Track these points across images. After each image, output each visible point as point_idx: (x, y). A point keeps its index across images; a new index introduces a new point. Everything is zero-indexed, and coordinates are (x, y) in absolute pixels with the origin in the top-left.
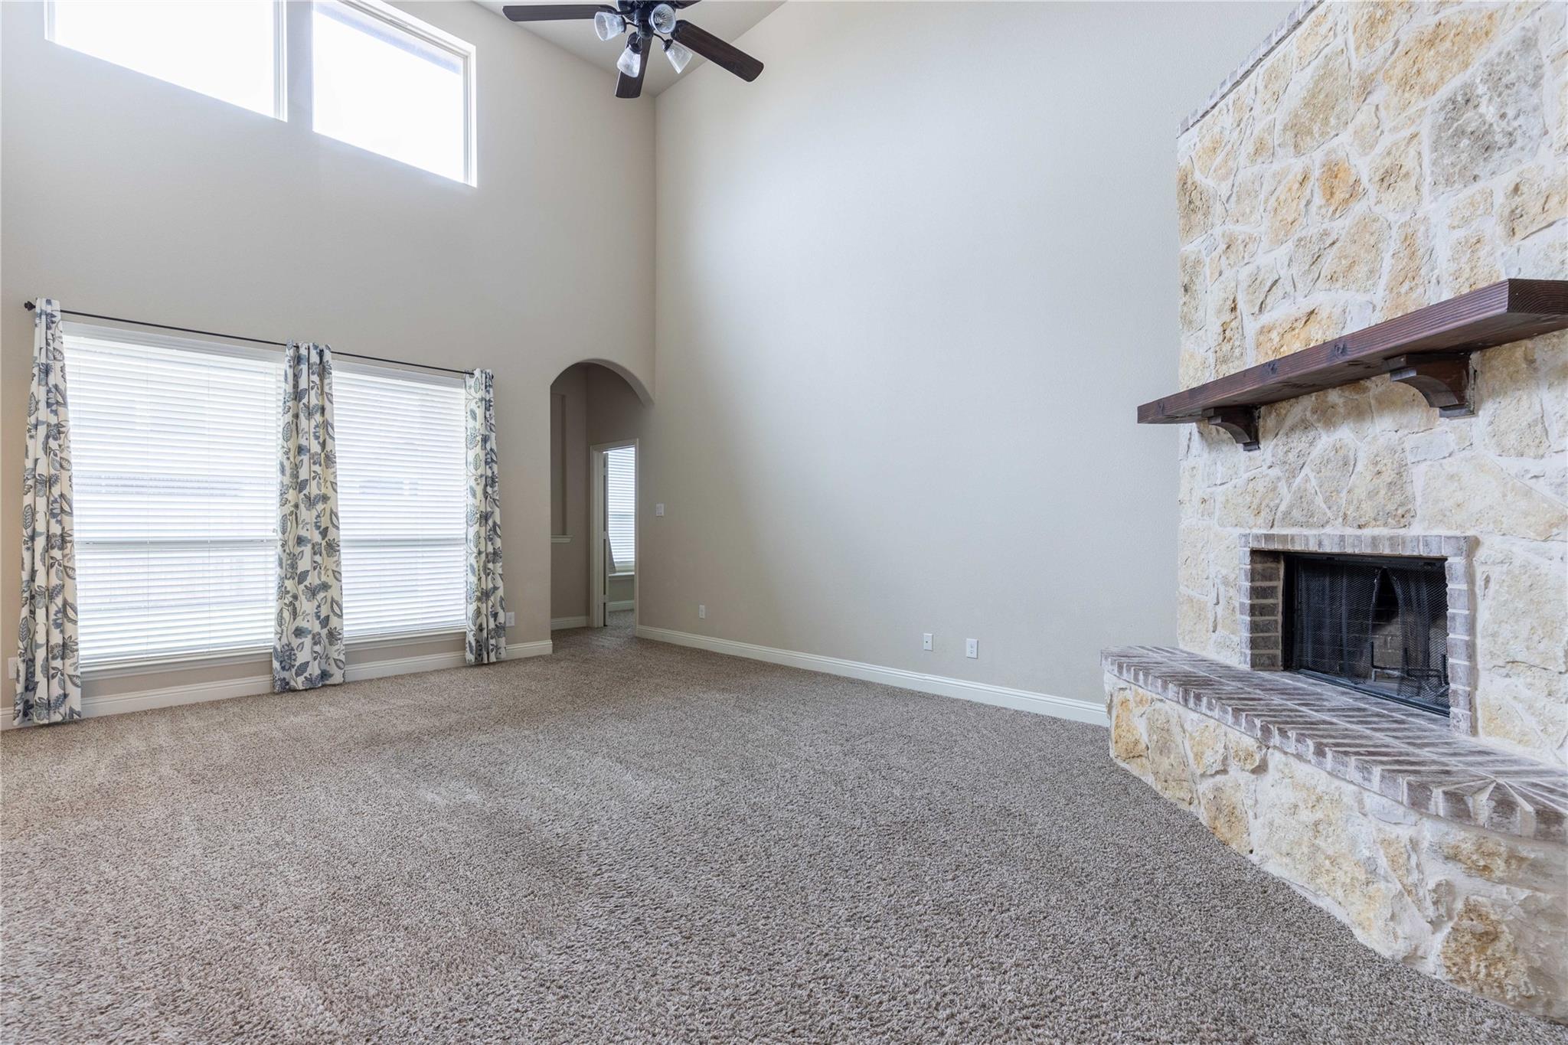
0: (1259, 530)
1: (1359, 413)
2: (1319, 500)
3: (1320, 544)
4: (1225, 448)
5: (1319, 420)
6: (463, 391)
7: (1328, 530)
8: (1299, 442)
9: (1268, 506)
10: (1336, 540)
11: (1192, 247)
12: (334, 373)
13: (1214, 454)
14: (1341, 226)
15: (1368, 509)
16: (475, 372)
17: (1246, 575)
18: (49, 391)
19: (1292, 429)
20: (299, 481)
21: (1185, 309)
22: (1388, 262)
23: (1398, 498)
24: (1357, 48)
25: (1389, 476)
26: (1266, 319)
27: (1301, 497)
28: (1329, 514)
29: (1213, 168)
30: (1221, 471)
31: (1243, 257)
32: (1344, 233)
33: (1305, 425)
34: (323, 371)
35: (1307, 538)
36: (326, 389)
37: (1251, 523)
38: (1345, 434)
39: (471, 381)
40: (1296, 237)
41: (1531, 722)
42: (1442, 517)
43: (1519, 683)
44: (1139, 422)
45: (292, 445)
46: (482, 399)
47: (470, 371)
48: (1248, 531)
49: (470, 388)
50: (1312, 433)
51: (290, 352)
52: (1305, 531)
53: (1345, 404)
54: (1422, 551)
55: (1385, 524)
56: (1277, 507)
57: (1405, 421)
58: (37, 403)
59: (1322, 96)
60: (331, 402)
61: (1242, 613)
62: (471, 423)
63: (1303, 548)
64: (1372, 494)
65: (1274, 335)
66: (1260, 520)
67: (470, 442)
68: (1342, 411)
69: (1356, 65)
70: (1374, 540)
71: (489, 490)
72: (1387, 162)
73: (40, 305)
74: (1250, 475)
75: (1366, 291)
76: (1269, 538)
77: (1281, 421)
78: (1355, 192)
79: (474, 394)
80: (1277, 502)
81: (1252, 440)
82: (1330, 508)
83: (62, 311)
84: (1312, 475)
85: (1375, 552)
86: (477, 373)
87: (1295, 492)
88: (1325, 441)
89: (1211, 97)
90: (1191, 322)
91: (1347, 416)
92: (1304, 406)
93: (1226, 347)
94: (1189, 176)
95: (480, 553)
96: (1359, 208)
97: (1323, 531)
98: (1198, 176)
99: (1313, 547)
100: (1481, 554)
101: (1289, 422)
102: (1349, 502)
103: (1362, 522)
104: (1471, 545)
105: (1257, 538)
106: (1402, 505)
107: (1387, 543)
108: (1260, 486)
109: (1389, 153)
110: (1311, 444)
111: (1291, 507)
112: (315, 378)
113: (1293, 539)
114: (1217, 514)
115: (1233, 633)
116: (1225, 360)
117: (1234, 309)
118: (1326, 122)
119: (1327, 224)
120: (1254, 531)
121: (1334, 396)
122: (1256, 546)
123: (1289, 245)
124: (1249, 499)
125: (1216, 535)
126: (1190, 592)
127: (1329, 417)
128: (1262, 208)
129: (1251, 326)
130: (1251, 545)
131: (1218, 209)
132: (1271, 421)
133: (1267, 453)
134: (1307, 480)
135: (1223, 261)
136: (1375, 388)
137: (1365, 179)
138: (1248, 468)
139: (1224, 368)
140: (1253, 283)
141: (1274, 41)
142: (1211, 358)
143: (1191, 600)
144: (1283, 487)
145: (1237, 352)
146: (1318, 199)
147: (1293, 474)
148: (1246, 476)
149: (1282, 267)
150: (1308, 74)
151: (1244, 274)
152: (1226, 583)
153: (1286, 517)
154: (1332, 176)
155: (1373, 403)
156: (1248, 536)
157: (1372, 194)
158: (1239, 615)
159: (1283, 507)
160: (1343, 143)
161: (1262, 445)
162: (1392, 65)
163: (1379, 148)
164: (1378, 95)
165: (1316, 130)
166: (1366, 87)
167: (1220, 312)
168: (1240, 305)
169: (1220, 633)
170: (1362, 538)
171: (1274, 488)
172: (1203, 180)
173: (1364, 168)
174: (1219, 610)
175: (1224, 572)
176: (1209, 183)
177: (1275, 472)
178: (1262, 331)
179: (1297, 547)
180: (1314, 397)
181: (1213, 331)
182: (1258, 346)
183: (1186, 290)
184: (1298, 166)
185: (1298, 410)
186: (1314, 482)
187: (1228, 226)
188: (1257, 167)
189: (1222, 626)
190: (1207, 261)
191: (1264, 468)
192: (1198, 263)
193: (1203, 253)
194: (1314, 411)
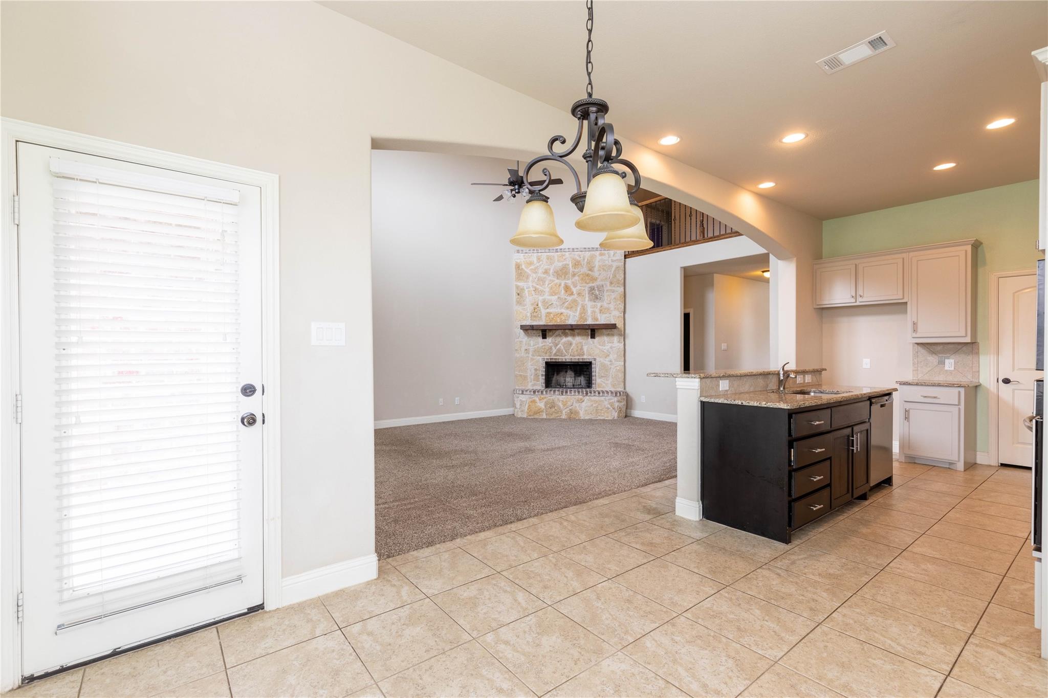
0: (548, 358)
1: (573, 335)
4: (534, 338)
5: (564, 336)
7: (566, 357)
8: (558, 339)
9: (549, 352)
10: (570, 359)
11: (521, 284)
13: (530, 339)
14: (570, 298)
15: (576, 353)
17: (543, 367)
19: (557, 336)
21: (518, 299)
22: (579, 309)
23: (582, 351)
24: (572, 267)
25: (580, 348)
26: (548, 310)
27: (559, 350)
29: (530, 268)
30: (532, 343)
31: (541, 295)
32: (570, 300)
33: (559, 336)
35: (562, 359)
37: (543, 356)
38: (570, 339)
40: (558, 296)
41: (604, 384)
42: (590, 355)
43: (602, 380)
44: (520, 329)
50: (561, 338)
52: (561, 357)
53: (570, 333)
54: (588, 361)
55: (580, 356)
59: (564, 271)
61: (542, 376)
64: (577, 351)
65: (551, 315)
66: (547, 355)
69: (571, 269)
70: (579, 359)
72: (579, 292)
74: (544, 344)
76: (551, 359)
77: (553, 334)
78: (572, 294)
80: (552, 351)
81: (544, 337)
82: (566, 353)
84: (562, 346)
88: (565, 339)
90: (520, 303)
91: (571, 335)
92: (560, 332)
93: (535, 314)
94: (520, 266)
96: (573, 297)
98: (523, 267)
99: (564, 360)
100: (597, 361)
101: (555, 335)
102: (571, 352)
103: (575, 355)
104: (595, 359)
105: (548, 359)
108: (547, 347)
109: (579, 290)
110: (561, 340)
111: (556, 352)
113: (558, 359)
114: (531, 353)
115: (538, 381)
116: (535, 317)
117: (537, 305)
118: (565, 276)
119: (565, 297)
120: (545, 357)
121: (567, 331)
122: (547, 361)
123: (556, 297)
124: (543, 350)
125: (531, 358)
126: (520, 373)
127: (566, 335)
128: (546, 285)
129: (544, 312)
130: (545, 360)
131: (531, 278)
132: (551, 334)
133: (549, 340)
134: (561, 347)
135: (533, 292)
136: (577, 331)
137: (575, 293)
138: (542, 343)
139: (535, 318)
140: (544, 301)
141: (551, 251)
142: (529, 315)
143: (521, 375)
144: (553, 348)
145: (539, 316)
146: (563, 292)
147: (557, 346)
148: (542, 345)
149: (554, 301)
150: (560, 264)
151: (541, 298)
152: (536, 370)
153: (555, 355)
154: (567, 288)
155: (576, 334)
156: (544, 359)
157: (576, 295)
158: (540, 377)
159: (554, 352)
160: (569, 282)
161: (547, 338)
162: (580, 275)
163: (577, 288)
164: (576, 278)
165: (563, 277)
166: (574, 275)
167: (532, 304)
168: (540, 305)
169: (533, 382)
170: (575, 359)
171: (551, 348)
172: (526, 270)
173: (574, 290)
174: (532, 377)
175: (535, 367)
176: (528, 271)
177: (551, 344)
178: (548, 313)
179: (560, 361)
180: (562, 330)
181: (529, 308)
182: (546, 316)
183: (518, 294)
184: (557, 281)
185: (557, 332)
186: (562, 348)
187: (535, 285)
188: (544, 276)
189: (534, 380)
190: (526, 290)
191: (548, 344)
192: (523, 289)
193: (525, 288)
194: (562, 333)
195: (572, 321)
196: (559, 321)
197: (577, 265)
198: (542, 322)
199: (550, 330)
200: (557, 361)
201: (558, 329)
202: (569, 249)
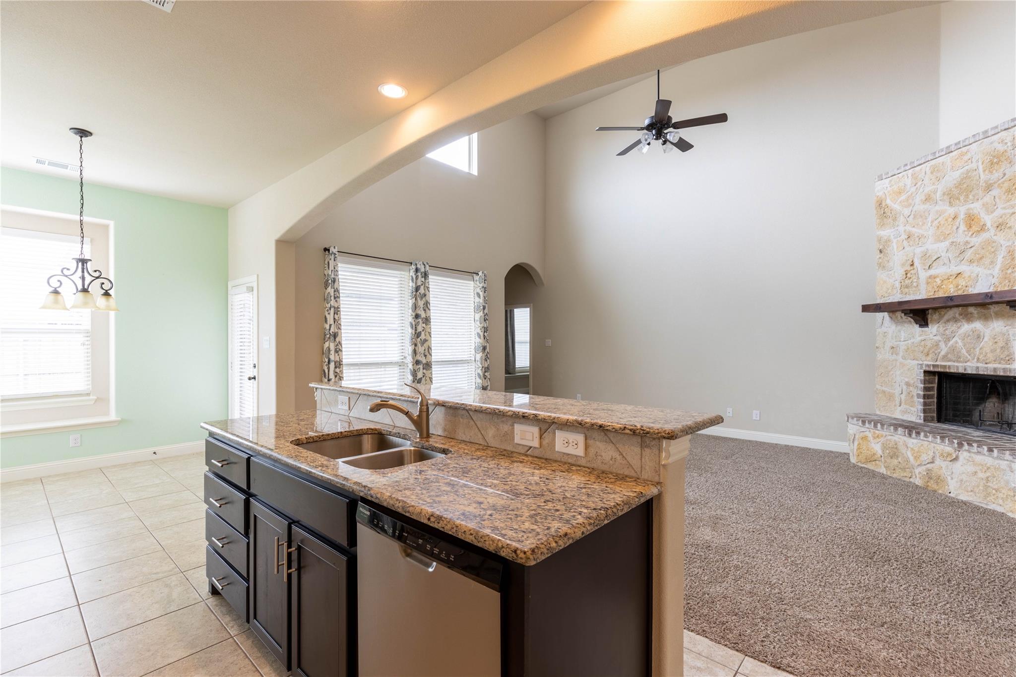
0: (929, 362)
1: (986, 318)
2: (964, 351)
3: (965, 370)
4: (906, 325)
5: (964, 319)
6: (472, 282)
7: (968, 364)
8: (952, 327)
9: (934, 352)
10: (974, 368)
11: (885, 233)
12: (430, 277)
13: (899, 327)
14: (976, 241)
15: (991, 356)
16: (479, 273)
17: (921, 380)
18: (334, 291)
19: (948, 321)
20: (417, 332)
21: (880, 260)
22: (1000, 260)
23: (1006, 353)
24: (984, 171)
25: (1001, 344)
26: (932, 272)
27: (953, 349)
28: (969, 357)
29: (899, 201)
30: (903, 335)
31: (918, 244)
32: (977, 244)
33: (955, 320)
34: (425, 275)
35: (957, 367)
36: (427, 285)
37: (923, 359)
38: (977, 325)
39: (476, 278)
40: (950, 241)
44: (862, 312)
45: (414, 314)
46: (483, 287)
47: (476, 272)
48: (921, 362)
49: (476, 281)
50: (959, 324)
51: (413, 267)
52: (956, 364)
53: (978, 313)
55: (1000, 363)
56: (939, 353)
57: (1009, 323)
58: (331, 297)
59: (965, 186)
60: (429, 291)
61: (918, 398)
62: (477, 300)
63: (955, 371)
64: (993, 351)
65: (938, 280)
66: (929, 358)
67: (476, 310)
68: (976, 316)
69: (982, 177)
70: (995, 369)
71: (486, 334)
72: (1001, 220)
73: (332, 249)
74: (923, 338)
75: (989, 269)
76: (934, 366)
77: (941, 317)
78: (983, 228)
79: (479, 284)
80: (939, 351)
81: (924, 323)
82: (969, 355)
83: (338, 252)
84: (959, 341)
85: (995, 374)
86: (480, 273)
87: (950, 347)
88: (966, 327)
89: (898, 169)
90: (884, 267)
91: (979, 318)
92: (955, 312)
93: (907, 282)
94: (884, 202)
95: (483, 367)
96: (985, 236)
97: (966, 364)
98: (888, 202)
99: (961, 371)
101: (946, 317)
102: (981, 353)
103: (988, 361)
105: (928, 366)
106: (1008, 356)
107: (1002, 371)
108: (929, 344)
109: (1001, 217)
110: (959, 328)
111: (947, 354)
112: (423, 279)
113: (949, 367)
114: (901, 354)
115: (912, 407)
116: (907, 287)
117: (912, 265)
118: (967, 196)
119: (968, 239)
120: (926, 363)
121: (971, 309)
122: (927, 369)
123: (947, 243)
124: (922, 349)
125: (901, 363)
126: (884, 388)
127: (969, 318)
128: (929, 224)
129: (923, 275)
130: (924, 369)
131: (902, 219)
132: (936, 316)
133: (933, 330)
134: (956, 342)
135: (905, 243)
136: (994, 309)
137: (989, 224)
138: (921, 335)
139: (906, 290)
140: (925, 255)
141: (937, 155)
142: (898, 285)
143: (884, 392)
144: (942, 345)
145: (915, 284)
146: (963, 227)
147: (949, 340)
148: (920, 338)
149: (942, 252)
150: (957, 174)
151: (918, 251)
152: (908, 384)
153: (945, 358)
154: (971, 219)
155: (993, 314)
156: (921, 365)
157: (992, 231)
158: (915, 398)
159: (943, 353)
160: (976, 207)
161: (930, 326)
162: (1003, 183)
163: (996, 214)
164: (995, 192)
165: (962, 198)
166: (989, 188)
167: (903, 265)
168: (916, 264)
169: (903, 406)
170: (987, 368)
171: (937, 345)
172: (893, 205)
173: (988, 220)
174: (903, 397)
175: (907, 380)
176: (896, 207)
177: (938, 338)
178: (930, 277)
179: (952, 371)
180: (960, 308)
181: (899, 273)
182: (928, 283)
183: (881, 252)
184: (951, 211)
185: (951, 313)
186: (960, 344)
187: (908, 228)
188: (927, 206)
189: (906, 404)
190: (895, 241)
191: (931, 336)
192: (888, 241)
193: (892, 237)
194: (961, 314)
195: (981, 287)
196: (952, 290)
197: (997, 163)
198: (921, 293)
199: (935, 309)
200: (948, 370)
201: (951, 307)
202: (974, 136)
